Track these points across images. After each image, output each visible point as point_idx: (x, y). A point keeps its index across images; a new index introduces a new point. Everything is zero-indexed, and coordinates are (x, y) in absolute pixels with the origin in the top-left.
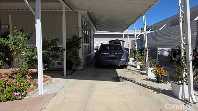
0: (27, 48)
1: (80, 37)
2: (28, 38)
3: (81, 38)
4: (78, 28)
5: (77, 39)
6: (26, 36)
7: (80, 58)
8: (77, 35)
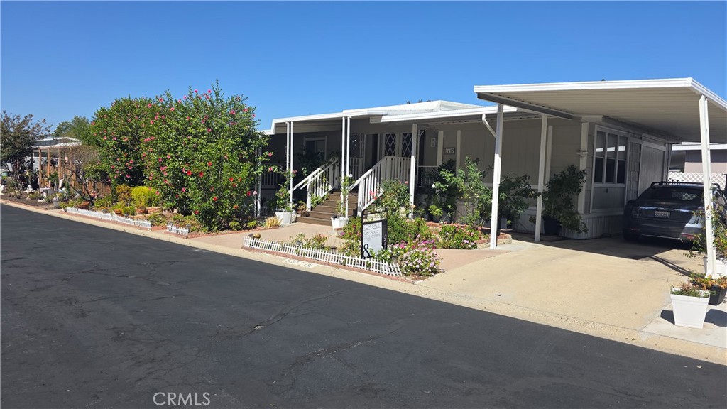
0: (481, 190)
1: (581, 169)
2: (484, 176)
3: (584, 171)
4: (579, 151)
5: (574, 173)
6: (481, 173)
7: (579, 214)
8: (576, 166)
